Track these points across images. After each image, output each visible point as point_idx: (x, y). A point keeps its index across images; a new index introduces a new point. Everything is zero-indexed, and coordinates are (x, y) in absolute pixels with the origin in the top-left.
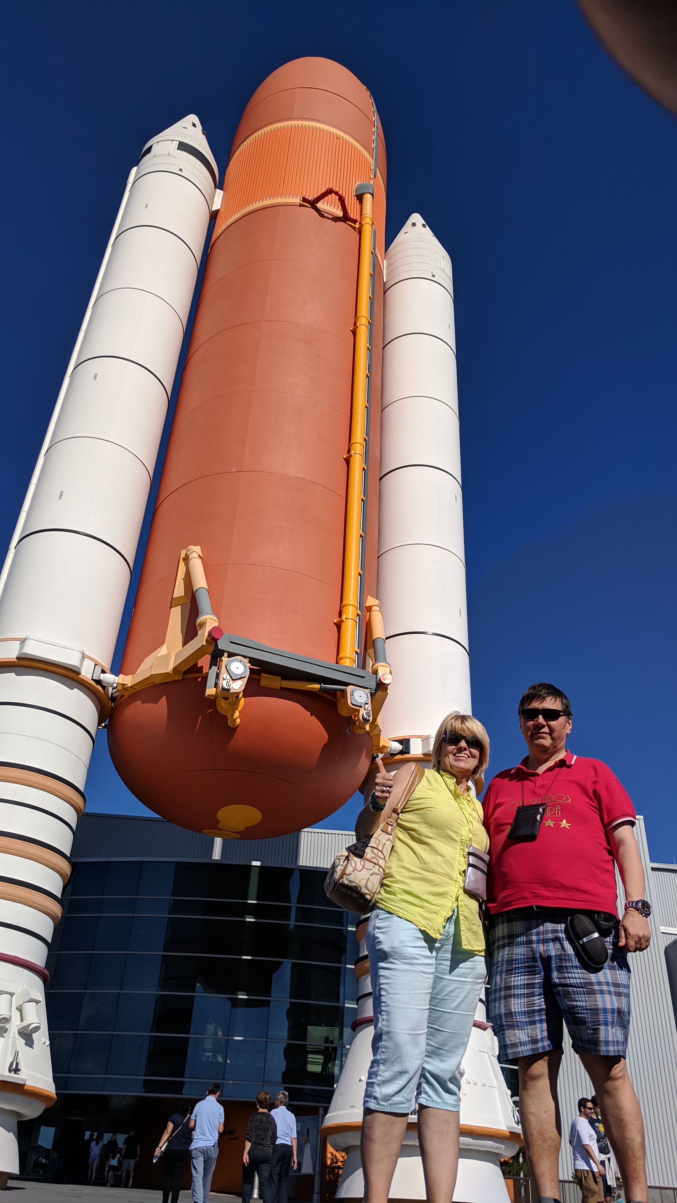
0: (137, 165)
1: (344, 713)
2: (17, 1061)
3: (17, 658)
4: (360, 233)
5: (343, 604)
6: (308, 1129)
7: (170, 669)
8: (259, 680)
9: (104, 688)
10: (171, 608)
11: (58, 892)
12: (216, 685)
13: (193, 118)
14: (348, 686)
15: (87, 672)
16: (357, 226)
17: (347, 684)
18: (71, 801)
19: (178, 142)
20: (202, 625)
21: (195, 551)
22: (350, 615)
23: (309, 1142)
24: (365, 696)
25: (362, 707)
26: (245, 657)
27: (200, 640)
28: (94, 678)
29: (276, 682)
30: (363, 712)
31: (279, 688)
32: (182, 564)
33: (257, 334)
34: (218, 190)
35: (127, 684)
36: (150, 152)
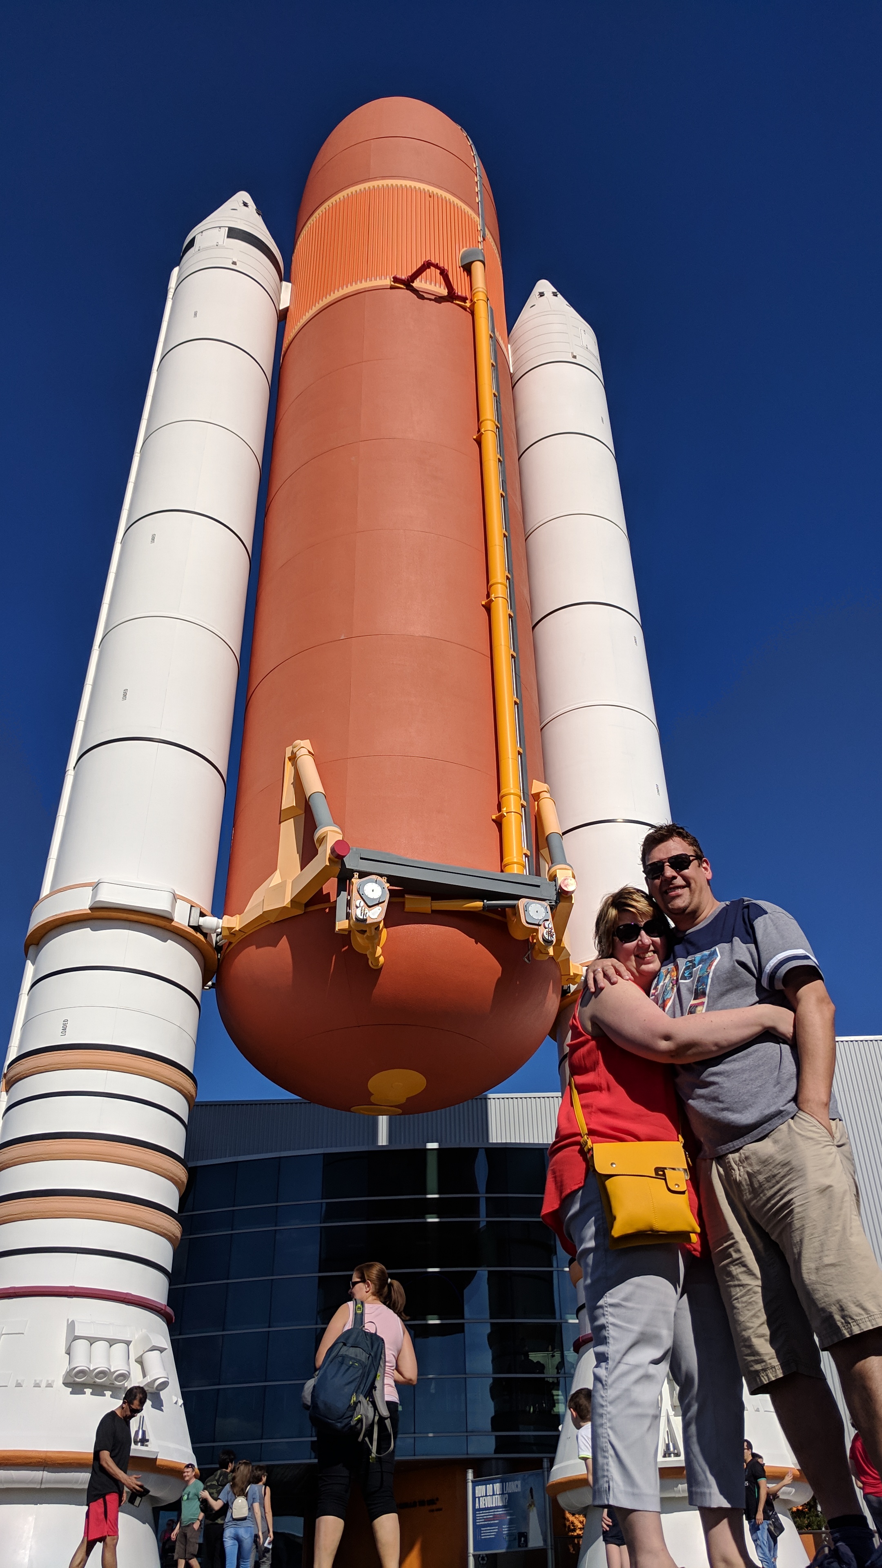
0: (178, 264)
1: (519, 936)
2: (144, 1429)
3: (90, 909)
4: (473, 313)
5: (502, 793)
6: (531, 1489)
7: (287, 901)
8: (404, 903)
9: (205, 935)
10: (280, 823)
11: (173, 1204)
12: (348, 916)
13: (243, 196)
14: (519, 900)
15: (181, 918)
16: (468, 304)
17: (518, 897)
18: (178, 1086)
19: (227, 229)
20: (322, 840)
21: (304, 747)
22: (512, 807)
23: (534, 1506)
24: (543, 910)
25: (540, 925)
26: (381, 876)
27: (322, 860)
28: (191, 924)
29: (425, 904)
30: (542, 932)
31: (430, 913)
32: (288, 765)
33: (353, 458)
34: (284, 283)
35: (234, 928)
36: (193, 246)
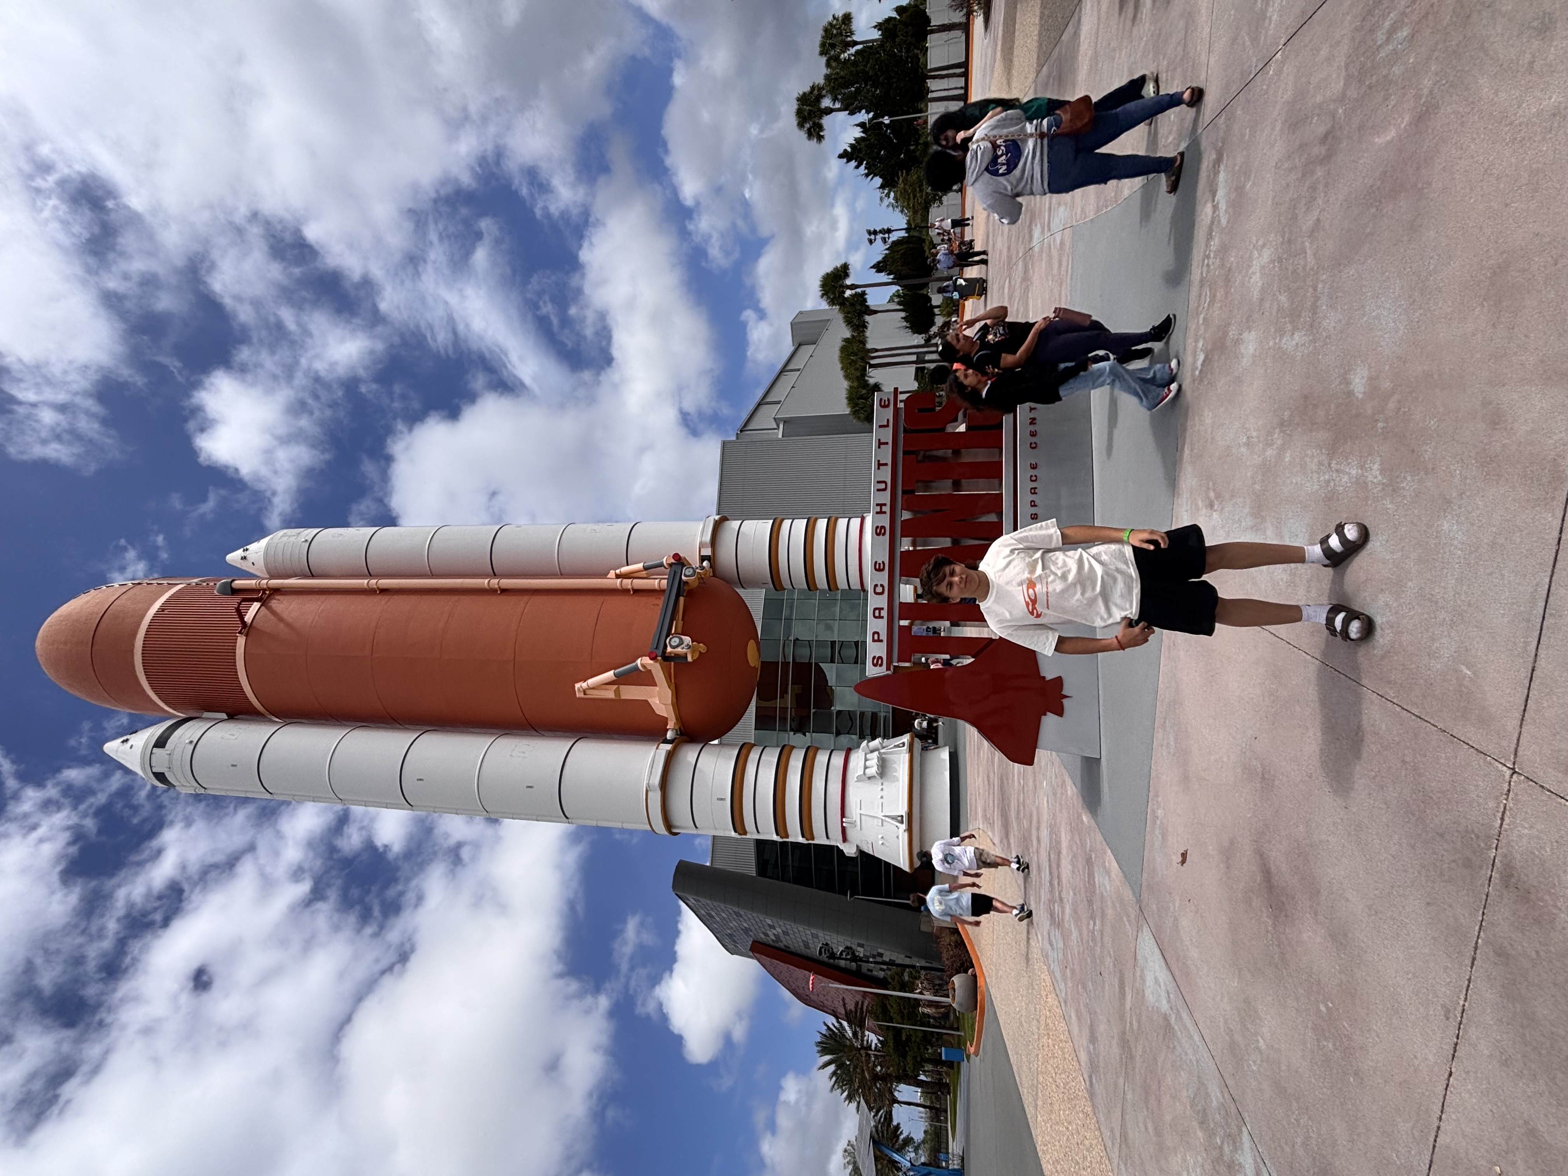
3: (660, 791)
7: (670, 694)
9: (676, 739)
13: (109, 747)
15: (668, 749)
21: (580, 685)
35: (675, 721)
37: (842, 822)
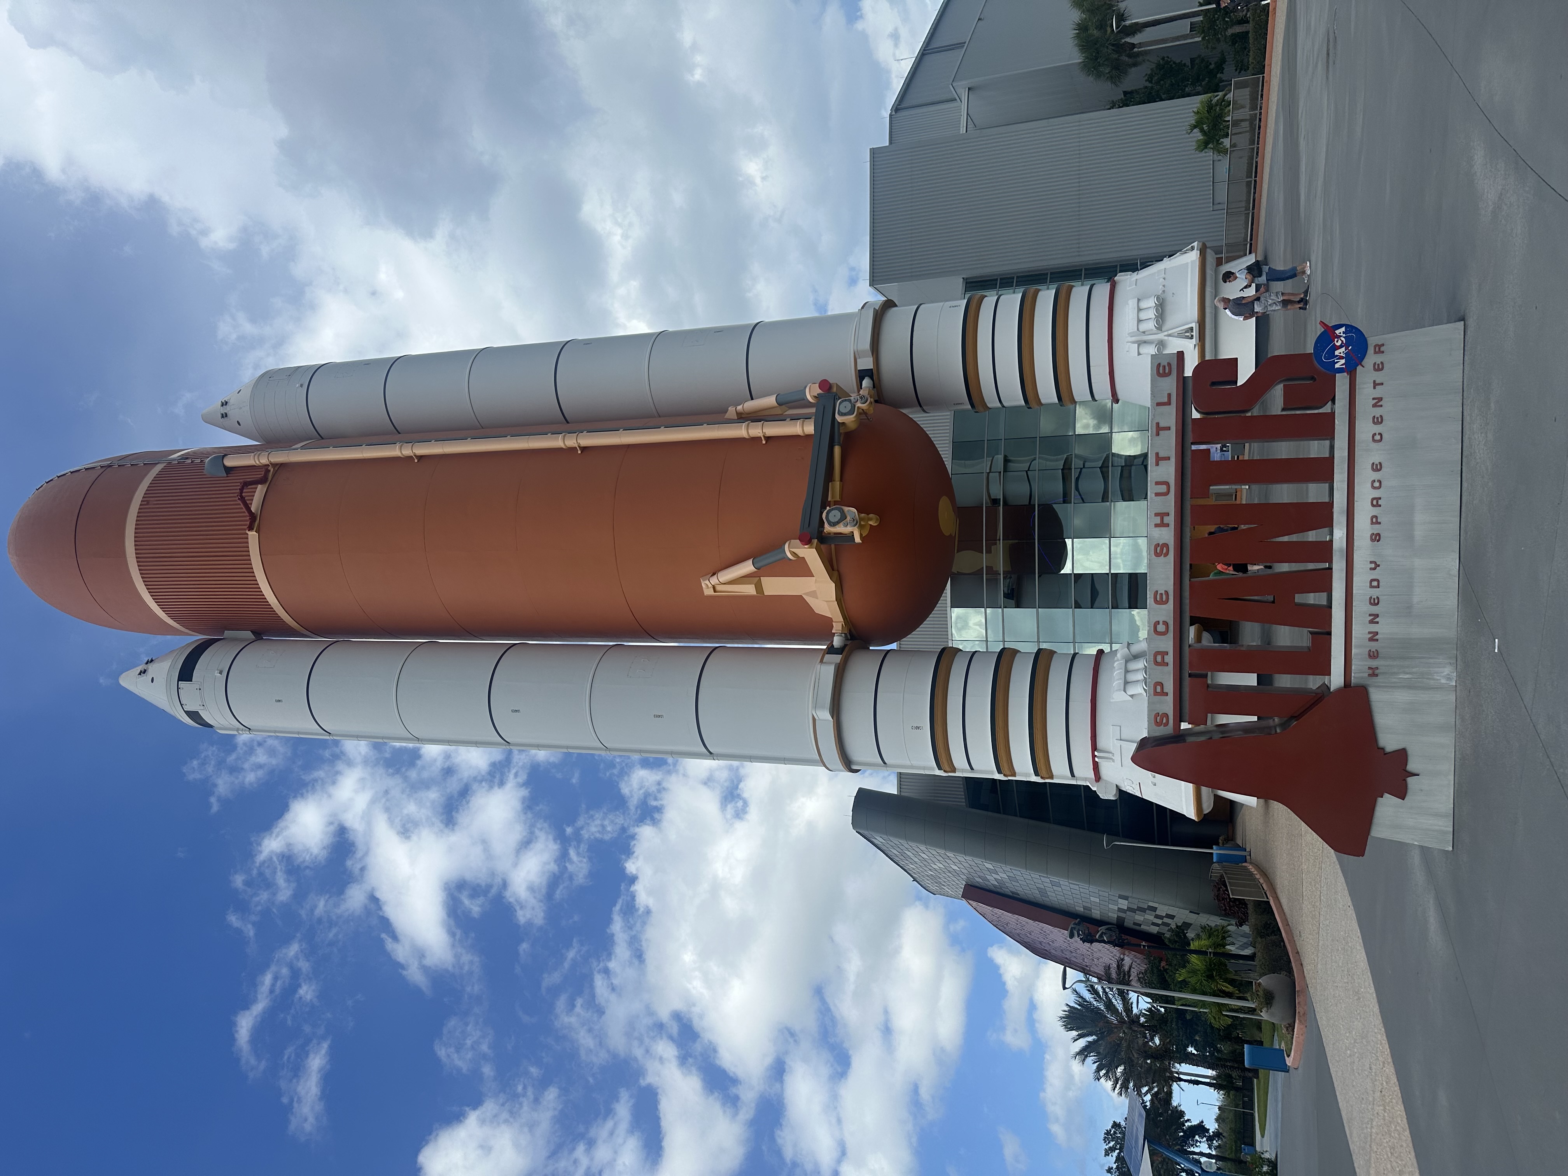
9: (845, 646)
13: (122, 680)
15: (836, 658)
19: (181, 683)
25: (855, 406)
26: (821, 513)
35: (842, 625)
37: (1094, 756)
